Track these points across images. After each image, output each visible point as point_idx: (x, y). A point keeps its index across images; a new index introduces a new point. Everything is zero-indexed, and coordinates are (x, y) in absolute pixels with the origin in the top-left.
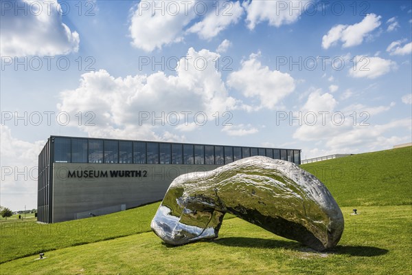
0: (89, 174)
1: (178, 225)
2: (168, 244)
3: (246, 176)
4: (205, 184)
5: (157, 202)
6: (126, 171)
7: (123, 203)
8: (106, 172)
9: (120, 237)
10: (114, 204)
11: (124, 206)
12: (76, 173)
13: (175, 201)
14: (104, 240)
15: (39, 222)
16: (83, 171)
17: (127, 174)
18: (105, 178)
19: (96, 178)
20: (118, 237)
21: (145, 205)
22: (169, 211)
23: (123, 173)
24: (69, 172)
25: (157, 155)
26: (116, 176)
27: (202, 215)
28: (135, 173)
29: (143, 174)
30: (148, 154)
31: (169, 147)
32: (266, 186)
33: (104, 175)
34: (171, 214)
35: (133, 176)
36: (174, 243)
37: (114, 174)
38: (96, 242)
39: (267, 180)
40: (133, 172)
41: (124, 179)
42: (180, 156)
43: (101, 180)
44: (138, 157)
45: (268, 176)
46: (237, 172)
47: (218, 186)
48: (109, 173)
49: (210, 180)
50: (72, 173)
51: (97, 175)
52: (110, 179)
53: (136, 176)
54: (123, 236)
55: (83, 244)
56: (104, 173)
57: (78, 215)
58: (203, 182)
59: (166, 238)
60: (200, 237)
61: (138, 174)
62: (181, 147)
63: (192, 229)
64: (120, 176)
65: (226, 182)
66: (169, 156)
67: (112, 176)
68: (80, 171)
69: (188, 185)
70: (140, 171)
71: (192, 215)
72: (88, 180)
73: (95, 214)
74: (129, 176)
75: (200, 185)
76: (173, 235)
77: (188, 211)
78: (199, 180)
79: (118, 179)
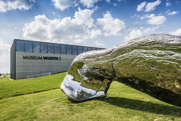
0: (33, 58)
1: (79, 88)
2: (72, 101)
3: (145, 51)
4: (102, 59)
5: (65, 72)
6: (51, 57)
7: (50, 72)
8: (42, 57)
9: (43, 91)
10: (45, 72)
11: (50, 73)
12: (27, 57)
13: (77, 72)
14: (34, 93)
15: (11, 79)
16: (31, 56)
17: (51, 58)
18: (41, 60)
19: (37, 60)
20: (42, 91)
21: (60, 73)
22: (73, 78)
23: (50, 58)
24: (24, 56)
25: (65, 50)
26: (46, 59)
27: (96, 82)
28: (55, 58)
29: (59, 59)
30: (62, 50)
31: (71, 47)
32: (170, 60)
33: (41, 58)
34: (74, 80)
35: (54, 59)
36: (76, 100)
37: (45, 58)
38: (28, 94)
39: (171, 55)
40: (54, 57)
41: (50, 61)
42: (76, 51)
43: (39, 60)
44: (57, 51)
45: (172, 50)
46: (135, 48)
47: (114, 60)
48: (43, 58)
49: (107, 55)
50: (25, 57)
51: (37, 58)
52: (43, 60)
53: (56, 59)
54: (45, 91)
55: (20, 95)
56: (41, 57)
57: (28, 76)
58: (100, 57)
59: (71, 97)
60: (94, 96)
61: (57, 59)
62: (76, 47)
63: (89, 91)
64: (48, 59)
65: (123, 57)
66: (71, 51)
67: (44, 59)
68: (29, 56)
69: (88, 59)
70: (58, 57)
71: (88, 81)
72: (33, 60)
73: (36, 76)
74: (52, 59)
75: (98, 60)
76: (76, 94)
77: (86, 78)
78: (98, 55)
79: (47, 61)
